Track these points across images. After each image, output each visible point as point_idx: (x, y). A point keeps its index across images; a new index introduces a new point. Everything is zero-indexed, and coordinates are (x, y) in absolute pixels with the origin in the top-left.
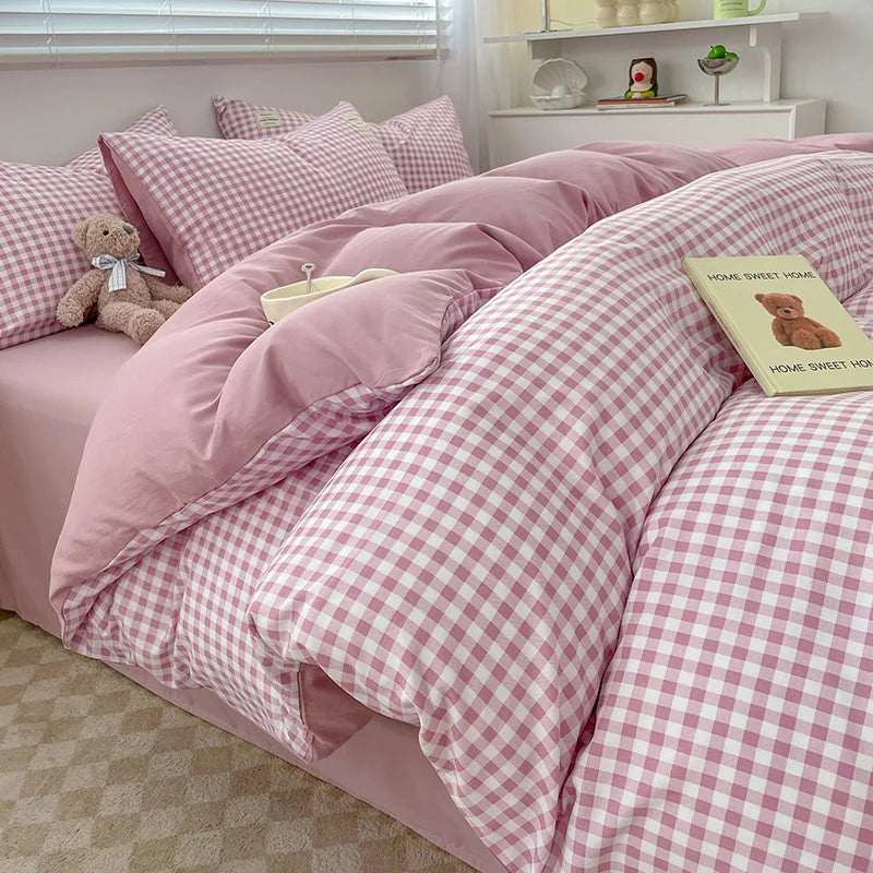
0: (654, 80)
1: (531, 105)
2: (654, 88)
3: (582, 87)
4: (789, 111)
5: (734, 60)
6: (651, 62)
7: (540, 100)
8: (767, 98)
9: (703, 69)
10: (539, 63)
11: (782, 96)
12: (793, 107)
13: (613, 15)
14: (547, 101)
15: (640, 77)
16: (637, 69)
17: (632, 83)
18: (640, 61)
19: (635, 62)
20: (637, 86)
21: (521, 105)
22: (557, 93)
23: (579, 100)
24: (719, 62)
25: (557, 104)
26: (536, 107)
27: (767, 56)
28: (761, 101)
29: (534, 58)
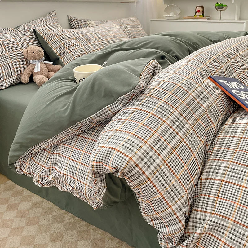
1: (164, 18)
2: (203, 15)
3: (179, 13)
4: (244, 23)
5: (226, 7)
6: (202, 7)
7: (166, 17)
8: (236, 19)
9: (216, 9)
10: (166, 6)
11: (240, 18)
12: (245, 21)
14: (168, 17)
15: (199, 11)
16: (198, 9)
17: (196, 13)
18: (199, 6)
19: (197, 7)
20: (198, 14)
21: (159, 18)
22: (171, 14)
23: (178, 17)
25: (172, 18)
27: (237, 7)
28: (234, 20)
29: (165, 4)
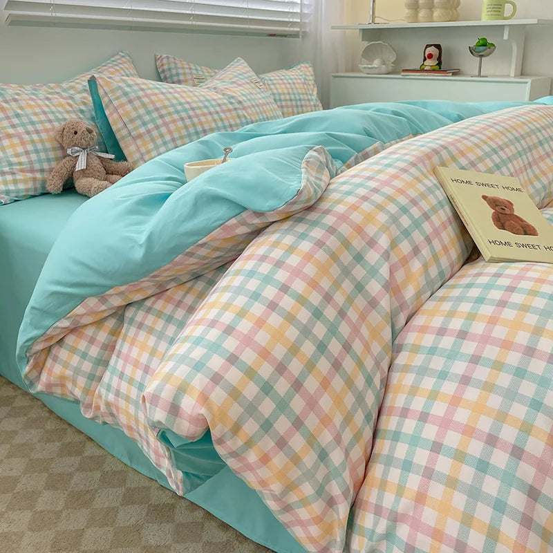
0: (439, 58)
1: (359, 71)
2: (439, 64)
3: (392, 61)
4: (527, 83)
5: (492, 48)
6: (438, 46)
7: (365, 68)
8: (512, 74)
9: (472, 53)
10: (366, 44)
11: (523, 73)
12: (529, 81)
13: (416, 15)
14: (369, 68)
15: (430, 56)
16: (429, 50)
17: (425, 60)
18: (431, 45)
19: (428, 46)
20: (428, 62)
21: (353, 71)
22: (376, 63)
23: (390, 69)
24: (483, 48)
25: (376, 71)
26: (361, 72)
27: (515, 48)
28: (509, 76)
29: (363, 40)
